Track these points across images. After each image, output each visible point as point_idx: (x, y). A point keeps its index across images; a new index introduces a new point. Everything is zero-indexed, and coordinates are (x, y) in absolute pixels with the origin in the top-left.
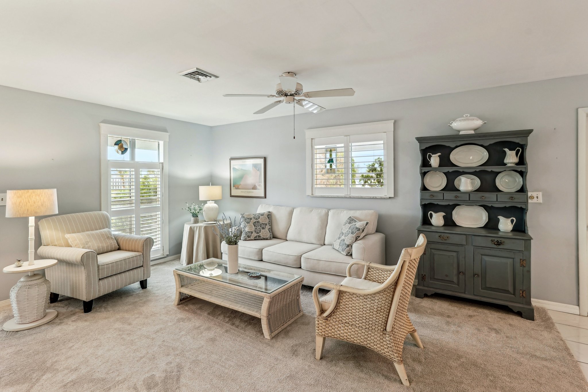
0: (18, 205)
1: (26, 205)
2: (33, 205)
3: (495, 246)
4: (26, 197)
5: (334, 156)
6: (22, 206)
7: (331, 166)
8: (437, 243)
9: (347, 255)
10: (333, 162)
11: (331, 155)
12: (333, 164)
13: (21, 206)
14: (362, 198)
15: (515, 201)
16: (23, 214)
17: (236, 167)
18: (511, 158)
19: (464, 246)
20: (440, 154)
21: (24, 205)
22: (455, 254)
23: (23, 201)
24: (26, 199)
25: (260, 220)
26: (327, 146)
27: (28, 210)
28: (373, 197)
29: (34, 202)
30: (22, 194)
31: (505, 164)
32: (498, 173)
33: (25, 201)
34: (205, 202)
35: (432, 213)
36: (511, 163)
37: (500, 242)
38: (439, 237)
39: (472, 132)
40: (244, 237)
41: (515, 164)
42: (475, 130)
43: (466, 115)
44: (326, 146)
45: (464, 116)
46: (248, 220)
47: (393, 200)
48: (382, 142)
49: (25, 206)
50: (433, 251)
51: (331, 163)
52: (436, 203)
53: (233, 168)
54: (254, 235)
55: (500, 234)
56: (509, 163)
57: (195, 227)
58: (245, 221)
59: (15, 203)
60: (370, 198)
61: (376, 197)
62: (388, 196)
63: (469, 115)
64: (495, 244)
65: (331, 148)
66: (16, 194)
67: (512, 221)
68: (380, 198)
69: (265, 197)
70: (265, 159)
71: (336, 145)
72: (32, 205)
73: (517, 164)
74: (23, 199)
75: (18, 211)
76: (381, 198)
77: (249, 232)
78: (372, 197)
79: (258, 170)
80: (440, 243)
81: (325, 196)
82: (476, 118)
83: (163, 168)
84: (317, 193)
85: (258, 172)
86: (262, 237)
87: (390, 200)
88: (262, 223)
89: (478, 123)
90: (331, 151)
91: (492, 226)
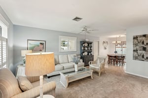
17: (31, 43)
32: (89, 47)
35: (83, 53)
70: (45, 41)
79: (42, 45)
90: (64, 41)
91: (88, 54)
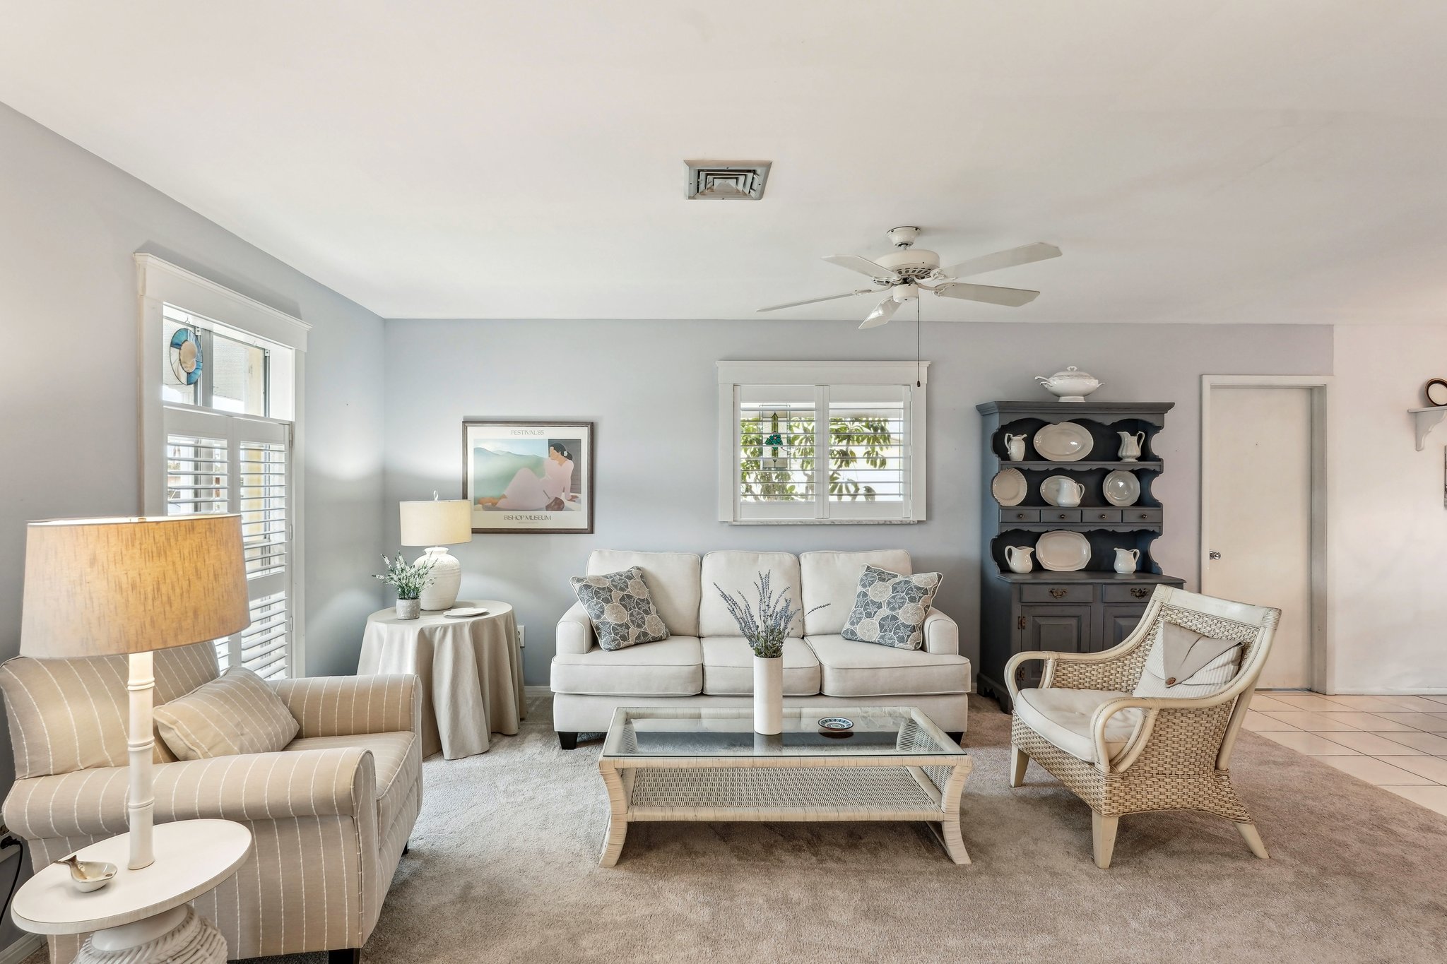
0: (150, 596)
1: (188, 591)
2: (213, 589)
3: (1137, 600)
4: (186, 552)
5: (782, 427)
6: (172, 598)
7: (775, 452)
8: (1045, 604)
9: (916, 649)
10: (780, 443)
11: (775, 426)
12: (779, 448)
13: (165, 598)
14: (859, 524)
15: (1148, 520)
16: (176, 636)
17: (489, 447)
18: (1130, 447)
19: (1090, 605)
20: (1025, 435)
21: (178, 591)
22: (1074, 622)
23: (175, 571)
24: (187, 564)
25: (630, 591)
26: (765, 404)
27: (196, 613)
28: (885, 521)
29: (216, 576)
30: (168, 540)
31: (1119, 459)
32: (1109, 472)
33: (181, 573)
34: (420, 551)
35: (1013, 549)
36: (1133, 457)
37: (1143, 591)
38: (1051, 592)
39: (1081, 399)
40: (613, 641)
41: (1136, 459)
42: (1085, 395)
43: (1072, 367)
44: (762, 404)
45: (1068, 368)
46: (603, 595)
47: (923, 527)
48: (901, 405)
49: (182, 595)
50: (1037, 619)
51: (775, 446)
52: (1026, 529)
53: (477, 450)
54: (634, 632)
55: (1118, 577)
56: (1128, 457)
57: (436, 629)
58: (598, 598)
59: (134, 586)
60: (879, 524)
61: (890, 522)
62: (916, 519)
63: (1076, 368)
64: (1136, 596)
65: (775, 410)
66: (137, 542)
67: (1135, 555)
68: (899, 523)
69: (592, 531)
70: (592, 427)
71: (788, 404)
72: (210, 586)
73: (1139, 459)
74: (174, 563)
75: (152, 621)
76: (902, 524)
77: (621, 625)
78: (883, 522)
79: (569, 457)
80: (1050, 604)
81: (770, 522)
82: (1086, 374)
83: (291, 443)
84: (745, 518)
85: (570, 464)
86: (651, 634)
87: (916, 529)
88: (638, 599)
89: (1092, 384)
90: (775, 417)
91: (1101, 565)
